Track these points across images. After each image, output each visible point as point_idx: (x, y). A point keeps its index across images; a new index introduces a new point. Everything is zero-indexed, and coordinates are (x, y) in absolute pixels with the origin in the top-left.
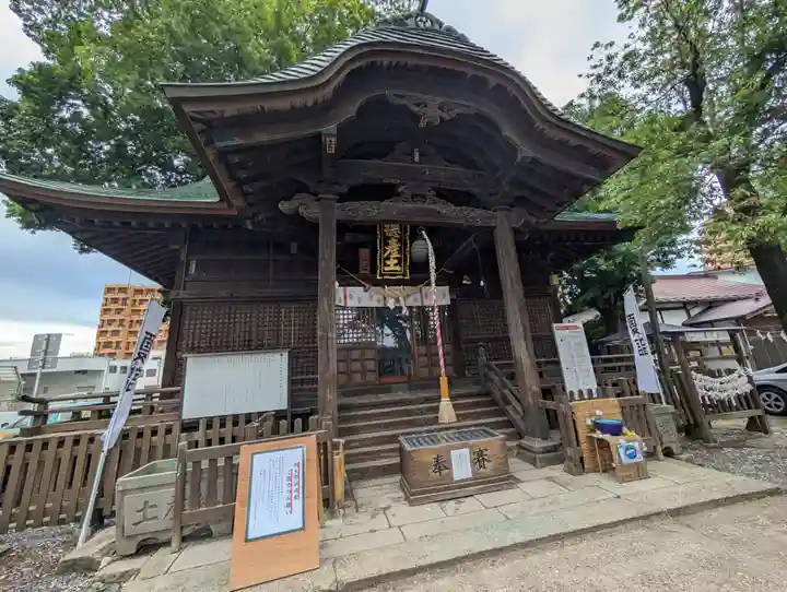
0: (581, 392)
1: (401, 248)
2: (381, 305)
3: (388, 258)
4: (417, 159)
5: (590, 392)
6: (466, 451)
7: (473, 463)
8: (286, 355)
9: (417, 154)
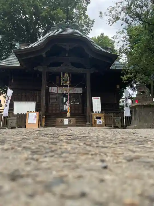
2: (62, 92)
4: (67, 56)
5: (98, 112)
6: (67, 120)
7: (68, 122)
8: (35, 103)
9: (67, 54)
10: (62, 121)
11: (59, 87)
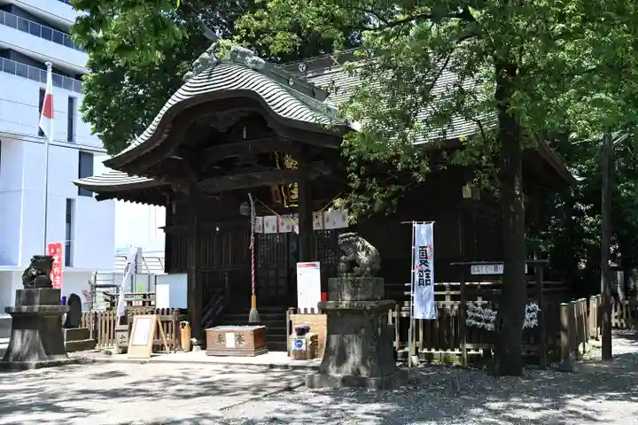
0: (306, 310)
2: (290, 231)
3: (293, 188)
4: (244, 136)
5: (312, 309)
6: (233, 334)
7: (236, 341)
10: (221, 338)
11: (281, 214)
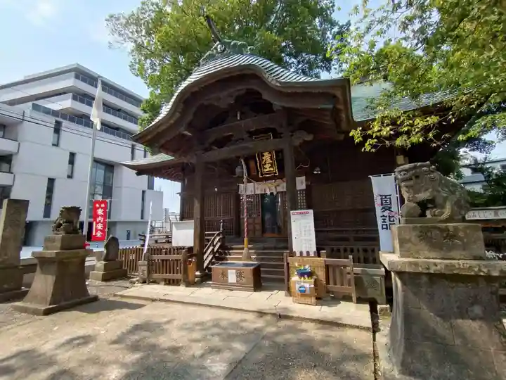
0: (301, 253)
1: (271, 157)
2: (263, 192)
3: (265, 164)
4: (239, 118)
5: (308, 253)
6: (235, 271)
7: (237, 277)
9: (238, 115)
10: (225, 275)
11: (257, 181)
